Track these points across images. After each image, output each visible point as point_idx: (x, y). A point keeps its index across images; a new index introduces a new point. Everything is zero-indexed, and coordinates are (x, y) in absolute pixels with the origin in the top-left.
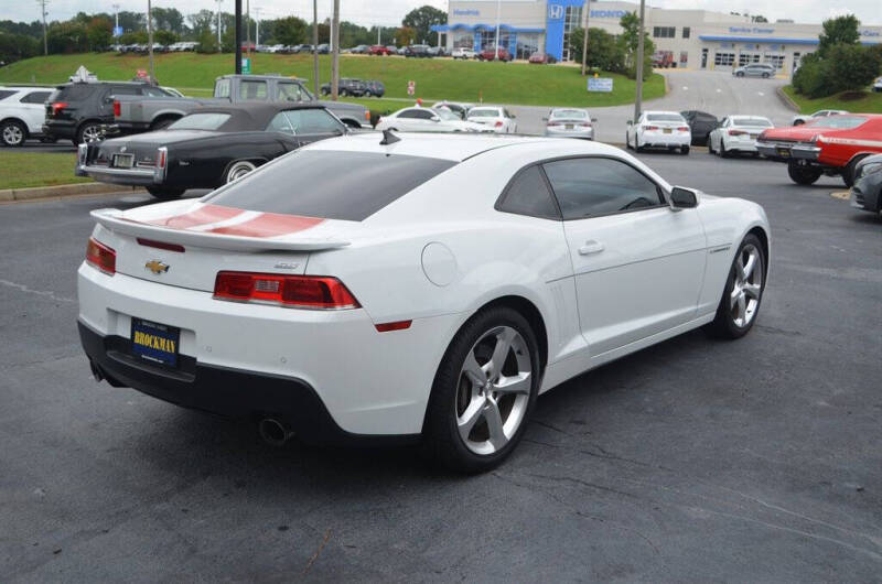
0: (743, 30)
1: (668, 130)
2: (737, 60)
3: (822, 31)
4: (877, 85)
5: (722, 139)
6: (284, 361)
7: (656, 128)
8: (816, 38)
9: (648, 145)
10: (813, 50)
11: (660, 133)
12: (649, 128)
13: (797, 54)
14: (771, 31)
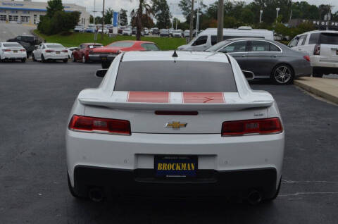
0: (9, 4)
1: (16, 51)
2: (8, 18)
3: (47, 5)
4: (76, 29)
5: (42, 55)
6: (266, 160)
7: (10, 50)
8: (45, 8)
9: (6, 59)
10: (45, 14)
11: (12, 52)
12: (6, 50)
13: (35, 16)
14: (22, 5)
